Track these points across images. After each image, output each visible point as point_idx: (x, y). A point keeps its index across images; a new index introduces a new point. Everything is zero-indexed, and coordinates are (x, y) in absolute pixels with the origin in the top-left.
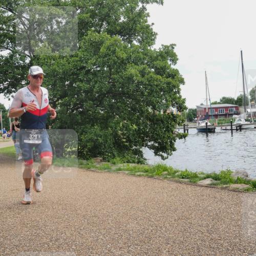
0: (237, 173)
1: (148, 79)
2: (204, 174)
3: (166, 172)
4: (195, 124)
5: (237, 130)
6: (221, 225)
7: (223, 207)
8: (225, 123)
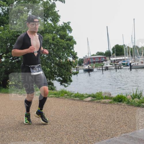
1: (56, 42)
2: (87, 95)
3: (66, 94)
4: (83, 67)
5: (105, 70)
6: (96, 122)
7: (97, 112)
8: (99, 66)
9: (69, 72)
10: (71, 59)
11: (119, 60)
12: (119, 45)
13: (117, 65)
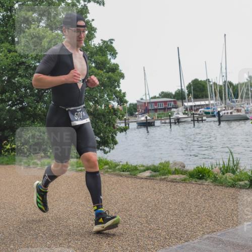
0: (175, 164)
3: (107, 166)
4: (135, 118)
6: (160, 215)
7: (161, 198)
8: (164, 116)
9: (112, 128)
10: (115, 104)
11: (199, 106)
12: (199, 80)
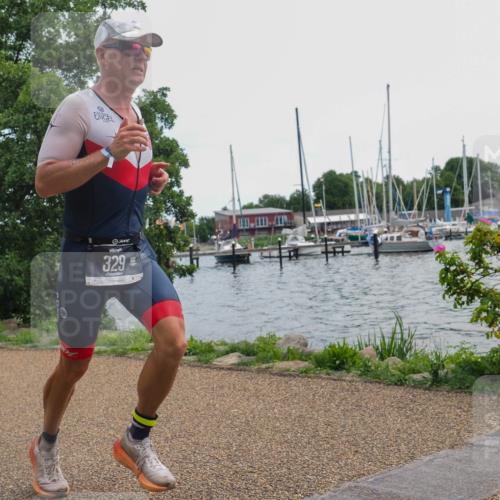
0: (288, 339)
2: (225, 344)
4: (212, 247)
5: (290, 257)
6: (255, 442)
7: (259, 407)
8: (268, 244)
10: (170, 219)
11: (336, 223)
12: (338, 172)
13: (331, 240)
